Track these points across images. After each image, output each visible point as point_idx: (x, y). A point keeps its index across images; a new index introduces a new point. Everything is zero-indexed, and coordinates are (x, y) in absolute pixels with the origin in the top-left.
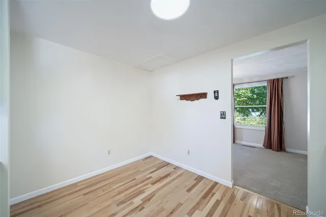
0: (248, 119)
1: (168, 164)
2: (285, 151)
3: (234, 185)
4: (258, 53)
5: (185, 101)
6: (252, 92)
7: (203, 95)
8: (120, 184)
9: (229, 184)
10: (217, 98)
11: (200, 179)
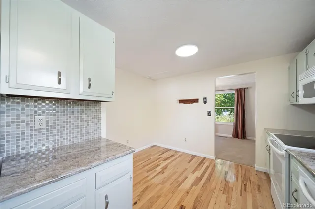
0: (220, 118)
1: (169, 150)
2: (246, 139)
3: (216, 158)
4: (233, 76)
5: (182, 104)
6: (225, 97)
7: (196, 100)
8: (142, 162)
9: (213, 157)
10: (205, 102)
11: (194, 157)
